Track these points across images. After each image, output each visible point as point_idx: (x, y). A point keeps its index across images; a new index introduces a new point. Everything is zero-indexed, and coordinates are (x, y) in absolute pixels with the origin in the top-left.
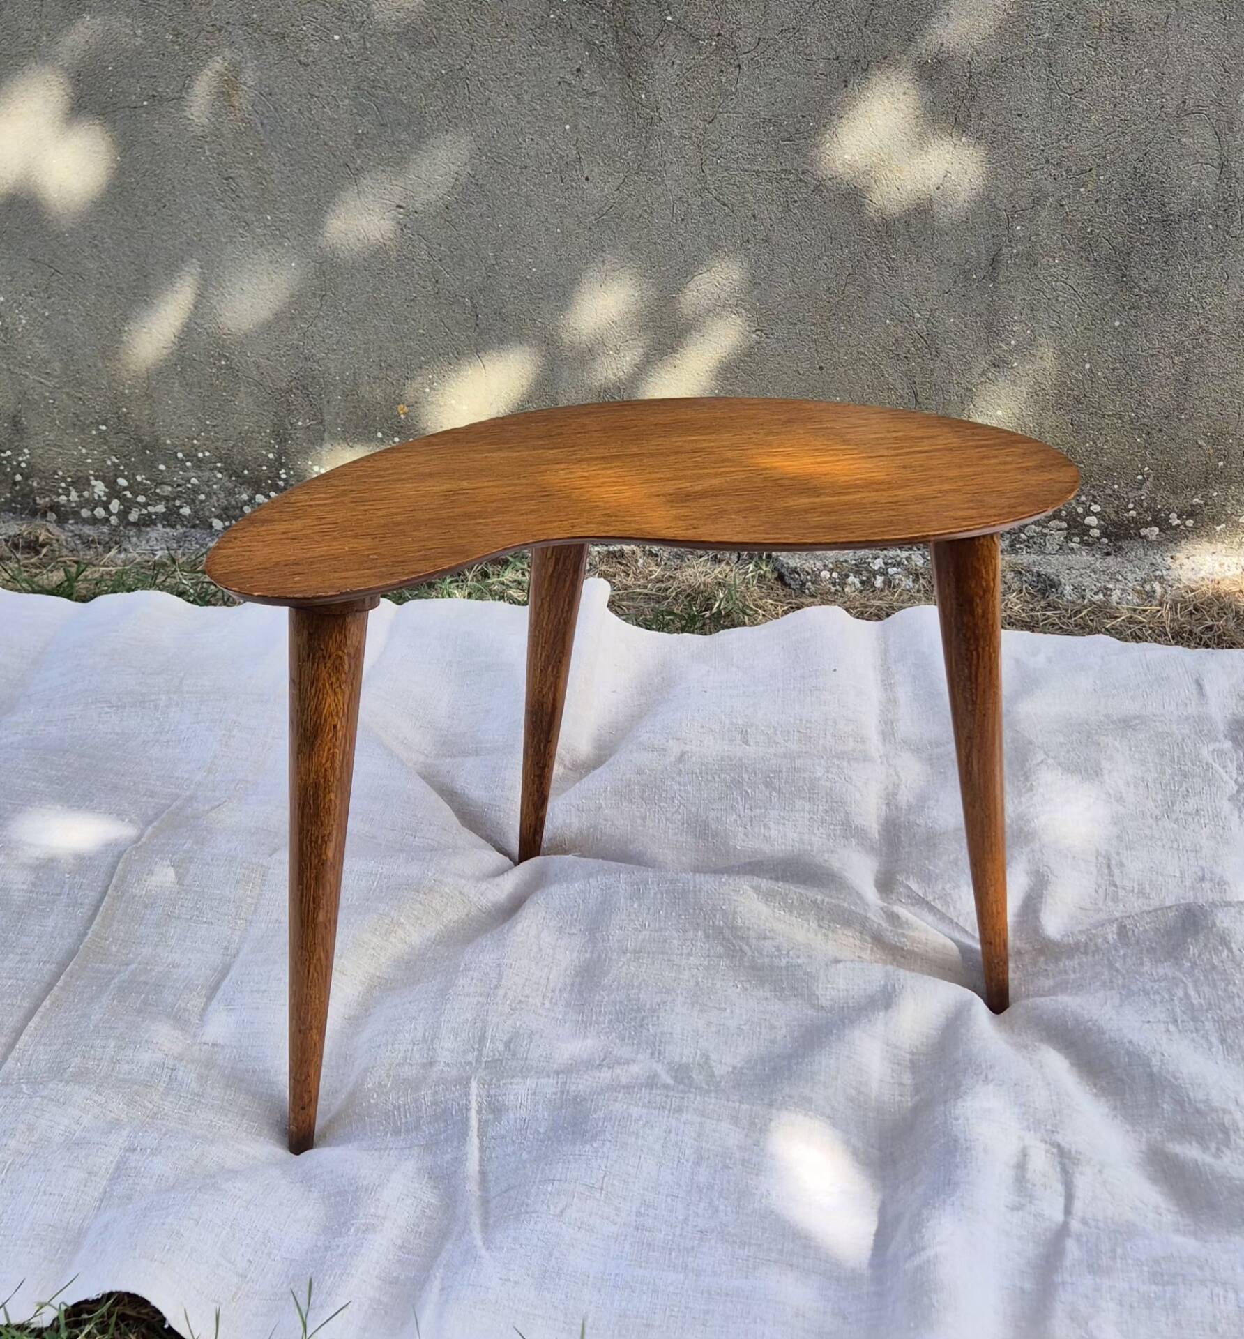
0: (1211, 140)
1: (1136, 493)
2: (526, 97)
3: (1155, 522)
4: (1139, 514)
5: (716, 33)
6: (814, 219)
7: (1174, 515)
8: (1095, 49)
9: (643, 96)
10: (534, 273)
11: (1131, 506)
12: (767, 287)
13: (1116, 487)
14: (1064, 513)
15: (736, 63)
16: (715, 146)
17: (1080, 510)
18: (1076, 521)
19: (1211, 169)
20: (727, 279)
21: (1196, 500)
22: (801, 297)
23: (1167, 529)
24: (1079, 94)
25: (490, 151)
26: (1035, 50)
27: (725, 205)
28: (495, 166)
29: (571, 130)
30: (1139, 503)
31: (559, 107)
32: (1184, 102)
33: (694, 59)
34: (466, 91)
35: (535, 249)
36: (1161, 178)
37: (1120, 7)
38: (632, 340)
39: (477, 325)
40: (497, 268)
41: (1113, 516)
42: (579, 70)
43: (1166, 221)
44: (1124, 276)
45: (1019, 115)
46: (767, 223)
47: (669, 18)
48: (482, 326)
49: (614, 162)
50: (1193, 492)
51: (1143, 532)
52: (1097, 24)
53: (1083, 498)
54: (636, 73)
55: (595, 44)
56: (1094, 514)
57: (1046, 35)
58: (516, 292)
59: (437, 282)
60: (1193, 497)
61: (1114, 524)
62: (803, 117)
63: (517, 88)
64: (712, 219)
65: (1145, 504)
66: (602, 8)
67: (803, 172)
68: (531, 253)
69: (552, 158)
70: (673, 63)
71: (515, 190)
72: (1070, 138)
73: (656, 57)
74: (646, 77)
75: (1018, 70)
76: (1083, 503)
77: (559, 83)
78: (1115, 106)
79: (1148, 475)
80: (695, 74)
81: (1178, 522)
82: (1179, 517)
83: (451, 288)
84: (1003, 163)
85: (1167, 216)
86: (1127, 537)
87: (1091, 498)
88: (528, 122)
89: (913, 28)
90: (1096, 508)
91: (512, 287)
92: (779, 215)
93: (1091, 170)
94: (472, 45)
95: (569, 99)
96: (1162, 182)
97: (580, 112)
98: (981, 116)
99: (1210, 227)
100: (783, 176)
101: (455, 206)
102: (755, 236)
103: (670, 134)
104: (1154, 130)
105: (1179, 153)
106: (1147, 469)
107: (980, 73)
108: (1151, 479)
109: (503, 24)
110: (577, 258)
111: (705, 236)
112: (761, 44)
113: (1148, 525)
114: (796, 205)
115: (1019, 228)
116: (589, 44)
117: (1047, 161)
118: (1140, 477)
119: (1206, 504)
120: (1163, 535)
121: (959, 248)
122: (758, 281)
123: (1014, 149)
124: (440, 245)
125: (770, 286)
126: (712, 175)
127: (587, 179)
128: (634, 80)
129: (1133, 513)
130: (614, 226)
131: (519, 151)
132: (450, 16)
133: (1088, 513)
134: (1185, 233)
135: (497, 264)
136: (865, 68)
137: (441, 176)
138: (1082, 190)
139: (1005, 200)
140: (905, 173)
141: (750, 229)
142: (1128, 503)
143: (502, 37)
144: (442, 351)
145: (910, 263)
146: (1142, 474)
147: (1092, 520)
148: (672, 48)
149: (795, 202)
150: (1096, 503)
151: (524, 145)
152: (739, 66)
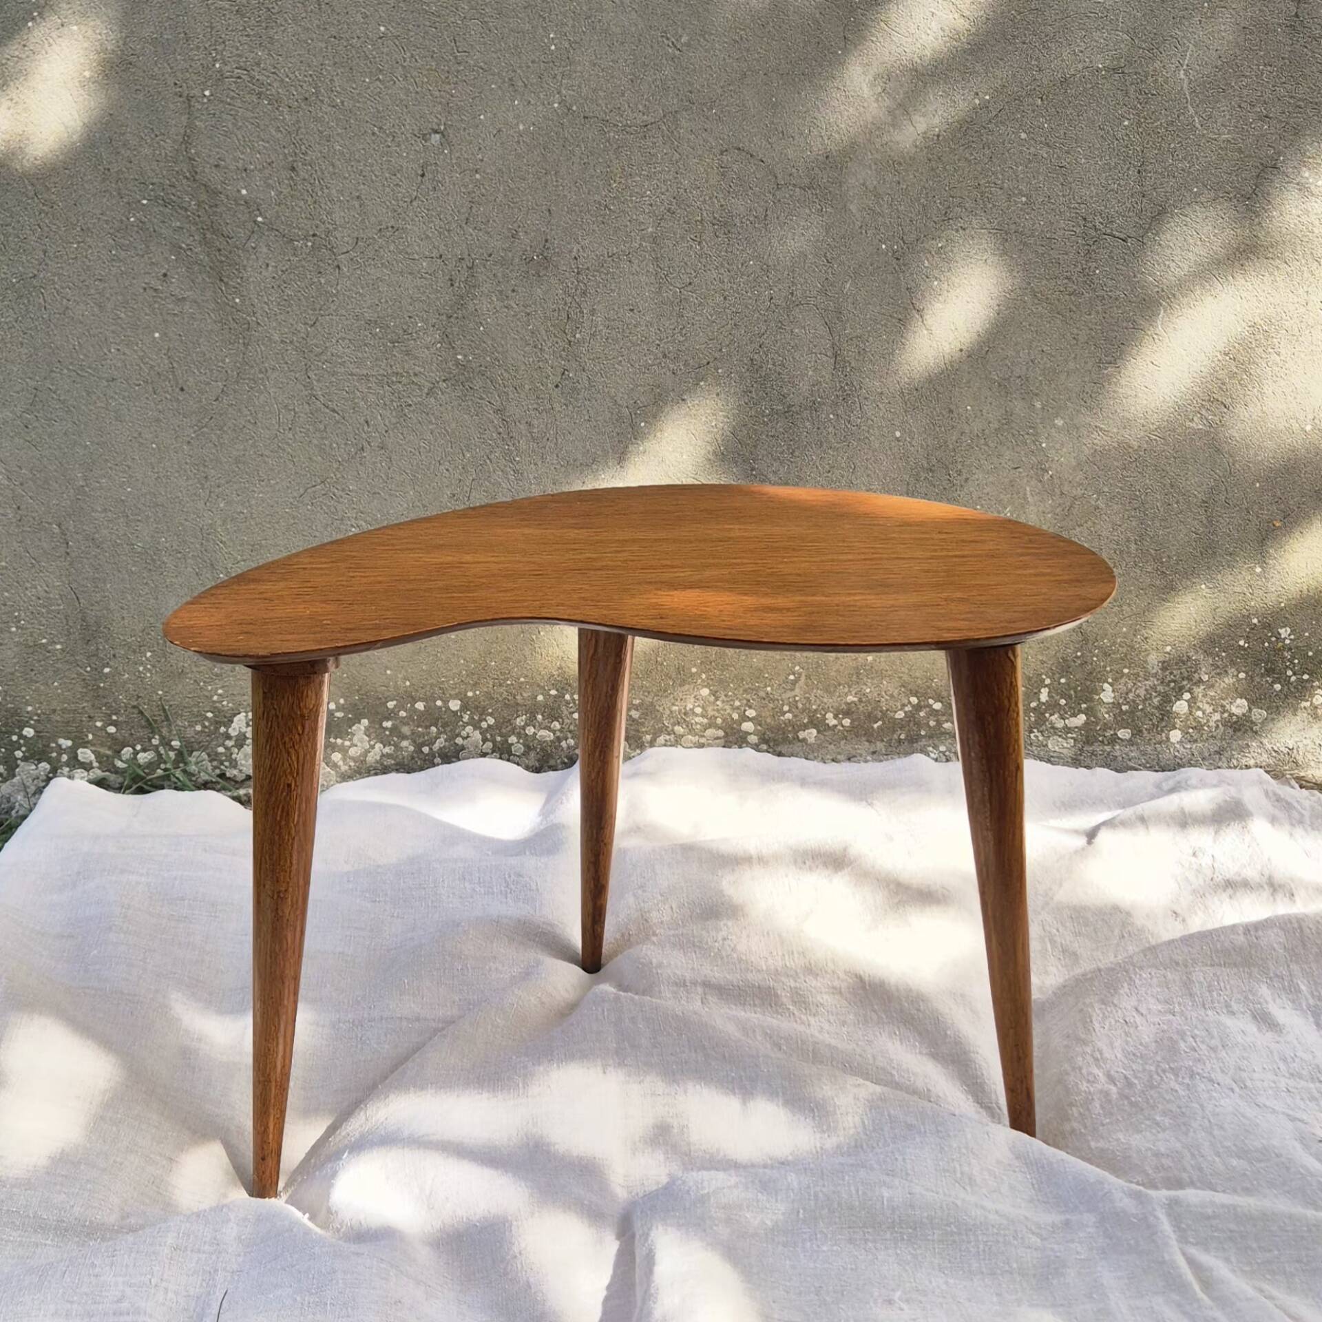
0: (823, 330)
1: (790, 694)
2: (109, 306)
3: (813, 723)
4: (795, 716)
5: (311, 233)
6: (430, 422)
7: (830, 716)
8: (700, 243)
9: (237, 300)
10: (130, 492)
11: (786, 708)
12: (387, 497)
13: (769, 689)
14: (719, 721)
15: (336, 263)
16: (319, 350)
17: (735, 716)
18: (733, 728)
19: (825, 358)
20: (343, 490)
21: (850, 698)
22: (424, 506)
23: (825, 730)
24: (690, 288)
25: (71, 363)
26: (641, 245)
27: (334, 411)
28: (78, 380)
29: (160, 338)
30: (793, 705)
31: (146, 314)
32: (792, 294)
33: (289, 260)
34: (41, 300)
35: (129, 468)
36: (778, 369)
37: (719, 201)
38: (244, 561)
39: (68, 554)
40: (87, 489)
41: (769, 720)
42: (165, 275)
43: (788, 412)
44: (753, 469)
45: (632, 310)
46: (382, 429)
47: (260, 219)
48: (73, 555)
49: (211, 371)
50: (846, 690)
51: (801, 735)
52: (699, 218)
53: (737, 703)
54: (228, 276)
55: (181, 248)
56: (750, 719)
57: (650, 230)
58: (109, 514)
59: (19, 508)
60: (846, 695)
61: (771, 729)
62: (410, 317)
63: (97, 296)
64: (322, 427)
65: (800, 706)
66: (186, 210)
67: (416, 375)
68: (124, 472)
69: (141, 368)
70: (268, 265)
71: (103, 405)
72: (684, 332)
73: (248, 259)
74: (239, 281)
75: (624, 265)
76: (738, 708)
77: (145, 289)
78: (725, 298)
79: (800, 674)
80: (292, 276)
81: (834, 722)
82: (836, 717)
83: (35, 514)
84: (620, 358)
85: (788, 407)
86: (785, 740)
87: (745, 702)
88: (113, 332)
89: (515, 225)
90: (751, 713)
91: (105, 510)
92: (394, 420)
93: (708, 363)
94: (45, 252)
95: (156, 306)
96: (779, 374)
97: (170, 318)
98: (593, 312)
99: (831, 416)
100: (394, 379)
101: (36, 424)
102: (369, 443)
103: (270, 339)
104: (766, 321)
105: (792, 344)
106: (797, 668)
107: (588, 269)
108: (803, 678)
109: (78, 229)
110: (177, 475)
111: (316, 446)
112: (360, 243)
113: (805, 727)
114: (411, 409)
115: (643, 424)
116: (176, 248)
117: (665, 356)
118: (792, 677)
119: (860, 701)
120: (822, 737)
121: (584, 447)
122: (377, 490)
123: (629, 344)
124: (20, 468)
125: (390, 495)
126: (318, 381)
127: (182, 389)
128: (226, 284)
129: (789, 716)
130: (214, 437)
131: (103, 362)
132: (19, 222)
133: (745, 718)
134: (807, 424)
135: (87, 485)
136: (470, 265)
137: (18, 393)
138: (702, 383)
139: (626, 397)
140: (521, 372)
141: (364, 435)
142: (783, 705)
143: (79, 242)
144: (28, 585)
145: (535, 464)
146: (794, 674)
147: (748, 726)
148: (265, 250)
149: (410, 405)
150: (750, 707)
151: (110, 356)
152: (338, 267)
